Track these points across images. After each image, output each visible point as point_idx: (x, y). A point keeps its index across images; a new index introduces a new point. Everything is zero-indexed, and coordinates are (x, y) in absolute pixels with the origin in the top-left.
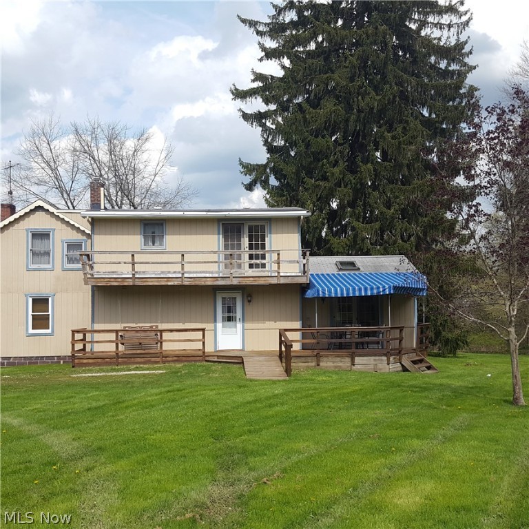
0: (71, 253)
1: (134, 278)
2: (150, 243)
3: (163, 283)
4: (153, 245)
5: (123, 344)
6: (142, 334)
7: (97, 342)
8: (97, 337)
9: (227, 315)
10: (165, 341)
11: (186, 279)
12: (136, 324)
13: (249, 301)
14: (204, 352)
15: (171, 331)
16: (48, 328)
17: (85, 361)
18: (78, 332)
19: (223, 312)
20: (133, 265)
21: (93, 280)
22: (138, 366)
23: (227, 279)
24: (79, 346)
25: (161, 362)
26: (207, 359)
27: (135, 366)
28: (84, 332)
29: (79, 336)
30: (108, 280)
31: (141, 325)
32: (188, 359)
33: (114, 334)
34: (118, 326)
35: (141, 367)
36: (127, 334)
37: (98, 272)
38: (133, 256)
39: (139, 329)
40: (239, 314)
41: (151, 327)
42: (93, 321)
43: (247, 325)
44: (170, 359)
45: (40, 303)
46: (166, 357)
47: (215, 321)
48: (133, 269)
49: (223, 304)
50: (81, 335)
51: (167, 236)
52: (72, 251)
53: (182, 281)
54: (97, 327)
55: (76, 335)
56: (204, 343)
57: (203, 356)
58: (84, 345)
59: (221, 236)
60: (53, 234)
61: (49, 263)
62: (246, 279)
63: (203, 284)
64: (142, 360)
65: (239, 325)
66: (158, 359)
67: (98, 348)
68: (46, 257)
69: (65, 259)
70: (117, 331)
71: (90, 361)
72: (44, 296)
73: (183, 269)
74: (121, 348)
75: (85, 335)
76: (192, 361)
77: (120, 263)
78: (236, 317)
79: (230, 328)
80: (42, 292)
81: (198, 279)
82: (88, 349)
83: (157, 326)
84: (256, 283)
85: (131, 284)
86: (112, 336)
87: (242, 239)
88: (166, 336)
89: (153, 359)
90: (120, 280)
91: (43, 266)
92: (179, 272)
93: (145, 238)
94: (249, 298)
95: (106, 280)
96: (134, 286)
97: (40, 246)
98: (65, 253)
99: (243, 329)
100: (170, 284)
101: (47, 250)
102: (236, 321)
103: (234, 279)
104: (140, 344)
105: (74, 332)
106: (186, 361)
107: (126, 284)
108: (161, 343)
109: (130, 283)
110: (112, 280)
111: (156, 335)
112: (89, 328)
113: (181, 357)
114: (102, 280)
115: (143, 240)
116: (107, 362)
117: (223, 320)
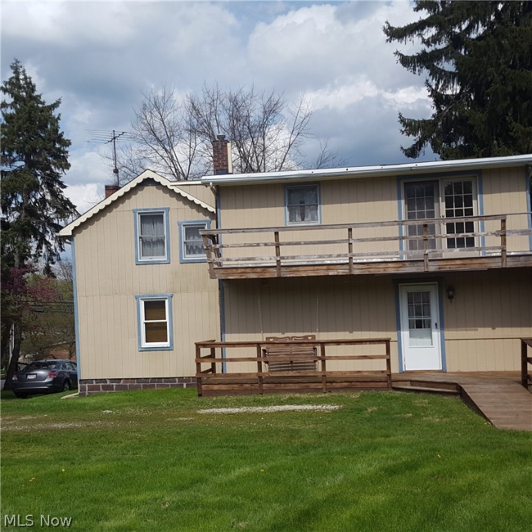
0: (191, 240)
1: (279, 266)
2: (298, 218)
3: (322, 273)
4: (303, 220)
5: (266, 362)
6: (294, 348)
7: (231, 360)
8: (230, 352)
9: (415, 318)
10: (330, 358)
11: (355, 266)
12: (283, 333)
13: (451, 297)
14: (389, 375)
15: (338, 343)
16: (167, 341)
17: (216, 387)
18: (204, 345)
19: (409, 315)
20: (277, 247)
21: (222, 271)
22: (292, 395)
23: (419, 264)
24: (206, 366)
25: (324, 390)
26: (395, 385)
27: (288, 396)
28: (212, 345)
29: (205, 352)
30: (243, 270)
31: (290, 335)
32: (365, 385)
33: (255, 349)
34: (259, 337)
35: (297, 398)
36: (272, 349)
37: (228, 260)
38: (276, 234)
39: (288, 341)
40: (435, 317)
41: (306, 337)
42: (223, 330)
43: (449, 334)
44: (338, 385)
45: (155, 307)
46: (332, 382)
47: (398, 328)
48: (278, 254)
49: (410, 302)
50: (208, 349)
51: (322, 206)
52: (191, 238)
53: (350, 269)
54: (229, 338)
55: (202, 350)
56: (388, 361)
57: (388, 381)
58: (213, 365)
59: (403, 202)
60: (167, 215)
61: (164, 254)
62: (450, 263)
63: (382, 271)
64: (297, 386)
65: (436, 334)
66: (320, 386)
67: (232, 368)
68: (160, 247)
69: (184, 248)
70: (258, 345)
71: (224, 387)
72: (159, 297)
73: (350, 250)
74: (265, 368)
75: (213, 351)
76: (371, 388)
77: (258, 245)
78: (430, 321)
79: (421, 338)
80: (157, 292)
81: (374, 266)
82: (218, 370)
83: (314, 337)
84: (467, 268)
85: (276, 276)
86: (252, 352)
87: (436, 204)
88: (330, 350)
89: (312, 386)
90: (259, 270)
91: (156, 259)
92: (346, 255)
93: (290, 211)
94: (451, 293)
95: (240, 271)
96: (279, 279)
97: (152, 232)
98: (184, 239)
99: (443, 340)
100: (331, 273)
101: (160, 236)
102: (429, 327)
103: (430, 263)
104: (292, 362)
105: (199, 346)
106: (362, 388)
107: (267, 276)
108: (324, 361)
109: (273, 274)
110: (248, 270)
111: (315, 349)
112: (218, 340)
113: (354, 382)
114: (234, 270)
115: (288, 213)
116: (246, 389)
117: (411, 327)
